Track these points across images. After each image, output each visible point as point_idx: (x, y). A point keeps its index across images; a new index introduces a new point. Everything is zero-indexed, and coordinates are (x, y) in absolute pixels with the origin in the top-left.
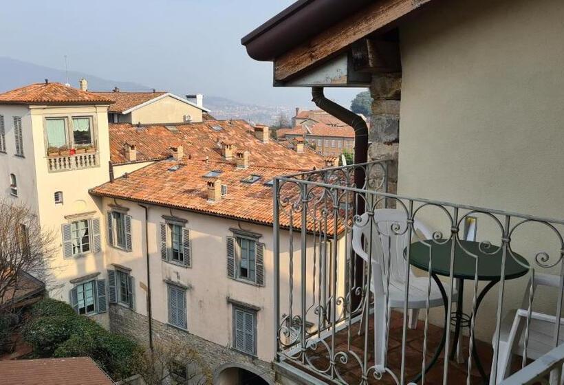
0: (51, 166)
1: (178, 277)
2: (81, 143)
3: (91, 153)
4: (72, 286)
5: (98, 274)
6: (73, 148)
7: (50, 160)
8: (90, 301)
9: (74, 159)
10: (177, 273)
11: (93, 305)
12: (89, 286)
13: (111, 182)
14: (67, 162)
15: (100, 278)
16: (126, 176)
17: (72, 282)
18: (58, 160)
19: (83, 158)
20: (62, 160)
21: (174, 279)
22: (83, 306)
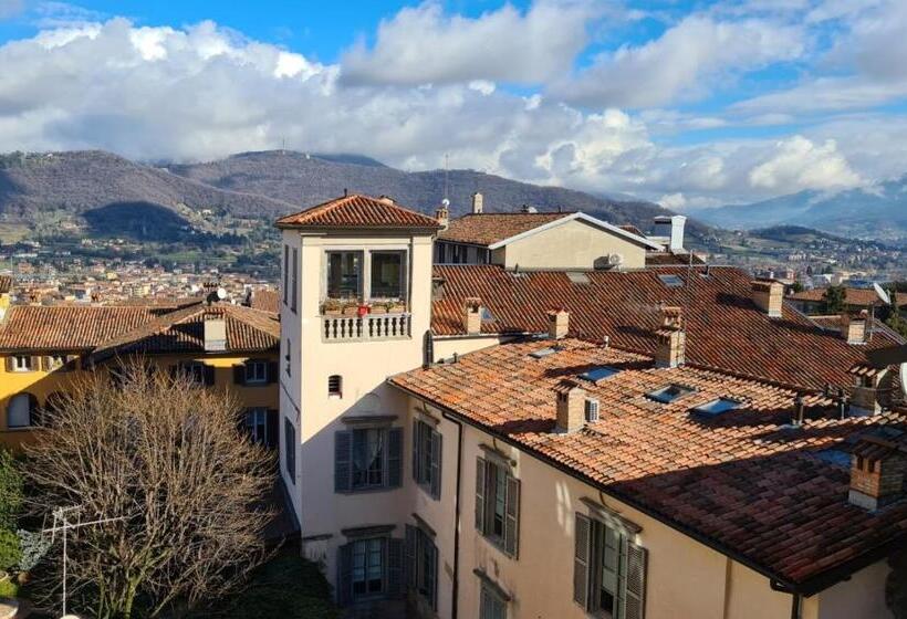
0: (327, 333)
1: (497, 572)
2: (380, 296)
3: (397, 312)
4: (344, 540)
5: (391, 527)
6: (365, 304)
7: (327, 322)
8: (375, 573)
9: (368, 322)
10: (496, 565)
11: (379, 580)
12: (376, 546)
13: (426, 367)
14: (355, 327)
15: (395, 534)
16: (455, 360)
17: (345, 532)
18: (339, 323)
19: (383, 321)
20: (347, 322)
21: (491, 574)
22: (363, 579)
